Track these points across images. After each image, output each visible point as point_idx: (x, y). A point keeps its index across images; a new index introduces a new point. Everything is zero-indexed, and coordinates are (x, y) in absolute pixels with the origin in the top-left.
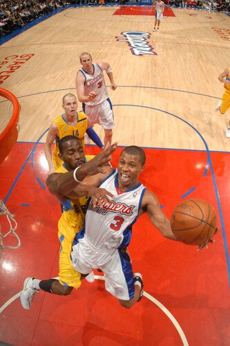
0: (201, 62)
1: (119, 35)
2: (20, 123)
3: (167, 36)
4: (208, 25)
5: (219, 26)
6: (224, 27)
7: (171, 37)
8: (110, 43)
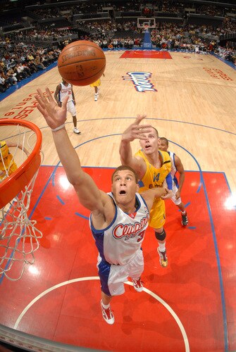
0: (194, 96)
1: (125, 75)
2: (43, 149)
3: (166, 75)
4: (200, 66)
5: (208, 66)
6: (213, 67)
7: (169, 76)
8: (118, 81)
